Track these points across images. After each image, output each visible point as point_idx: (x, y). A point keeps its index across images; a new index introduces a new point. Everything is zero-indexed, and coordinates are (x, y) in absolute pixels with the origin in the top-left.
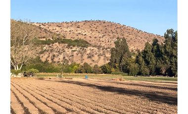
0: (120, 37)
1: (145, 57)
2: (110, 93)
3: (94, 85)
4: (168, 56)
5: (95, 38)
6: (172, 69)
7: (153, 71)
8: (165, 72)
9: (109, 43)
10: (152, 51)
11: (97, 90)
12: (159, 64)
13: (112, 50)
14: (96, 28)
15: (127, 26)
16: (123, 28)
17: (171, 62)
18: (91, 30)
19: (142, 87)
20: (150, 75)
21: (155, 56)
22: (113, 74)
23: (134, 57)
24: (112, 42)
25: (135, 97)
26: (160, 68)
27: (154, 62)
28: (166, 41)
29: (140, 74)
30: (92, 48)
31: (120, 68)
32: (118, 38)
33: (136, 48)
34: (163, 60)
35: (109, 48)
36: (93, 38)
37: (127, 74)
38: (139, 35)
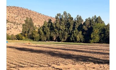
0: (28, 17)
1: (44, 30)
2: (26, 52)
3: (13, 47)
4: (57, 29)
5: (12, 17)
6: (60, 37)
7: (49, 38)
8: (56, 39)
9: (21, 21)
10: (48, 26)
11: (16, 50)
12: (52, 34)
13: (23, 25)
14: (13, 11)
15: (32, 11)
16: (29, 12)
17: (59, 33)
18: (9, 12)
19: (44, 48)
20: (46, 41)
21: (50, 29)
22: (24, 40)
23: (37, 30)
24: (23, 20)
25: (42, 54)
26: (52, 37)
27: (49, 33)
28: (56, 20)
29: (40, 40)
30: (10, 24)
31: (28, 36)
32: (27, 18)
33: (38, 24)
34: (54, 32)
35: (21, 24)
36: (10, 17)
37: (32, 40)
38: (40, 16)
